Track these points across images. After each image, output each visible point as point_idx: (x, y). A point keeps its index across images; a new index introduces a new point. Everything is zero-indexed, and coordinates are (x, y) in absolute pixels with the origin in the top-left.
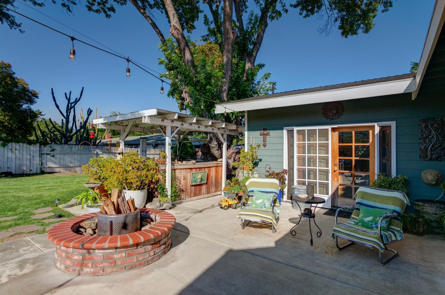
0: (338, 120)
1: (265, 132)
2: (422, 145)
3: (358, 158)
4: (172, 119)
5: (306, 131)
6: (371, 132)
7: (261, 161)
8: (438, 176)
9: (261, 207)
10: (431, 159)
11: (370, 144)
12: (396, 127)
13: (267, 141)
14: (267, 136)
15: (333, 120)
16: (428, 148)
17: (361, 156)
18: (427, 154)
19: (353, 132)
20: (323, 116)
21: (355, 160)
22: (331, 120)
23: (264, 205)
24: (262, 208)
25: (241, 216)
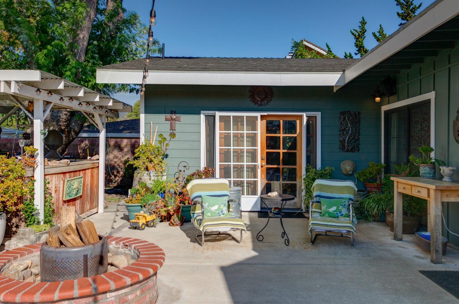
0: (267, 106)
1: (174, 116)
2: (341, 137)
3: (286, 151)
4: (49, 89)
5: (232, 117)
6: (298, 122)
7: (166, 158)
8: (353, 167)
9: (218, 215)
10: (348, 151)
11: (297, 135)
12: (321, 118)
13: (176, 129)
14: (177, 122)
15: (262, 106)
16: (345, 139)
17: (289, 149)
18: (345, 145)
19: (281, 121)
20: (251, 101)
21: (283, 153)
22: (259, 106)
23: (221, 212)
24: (220, 215)
25: (208, 228)
